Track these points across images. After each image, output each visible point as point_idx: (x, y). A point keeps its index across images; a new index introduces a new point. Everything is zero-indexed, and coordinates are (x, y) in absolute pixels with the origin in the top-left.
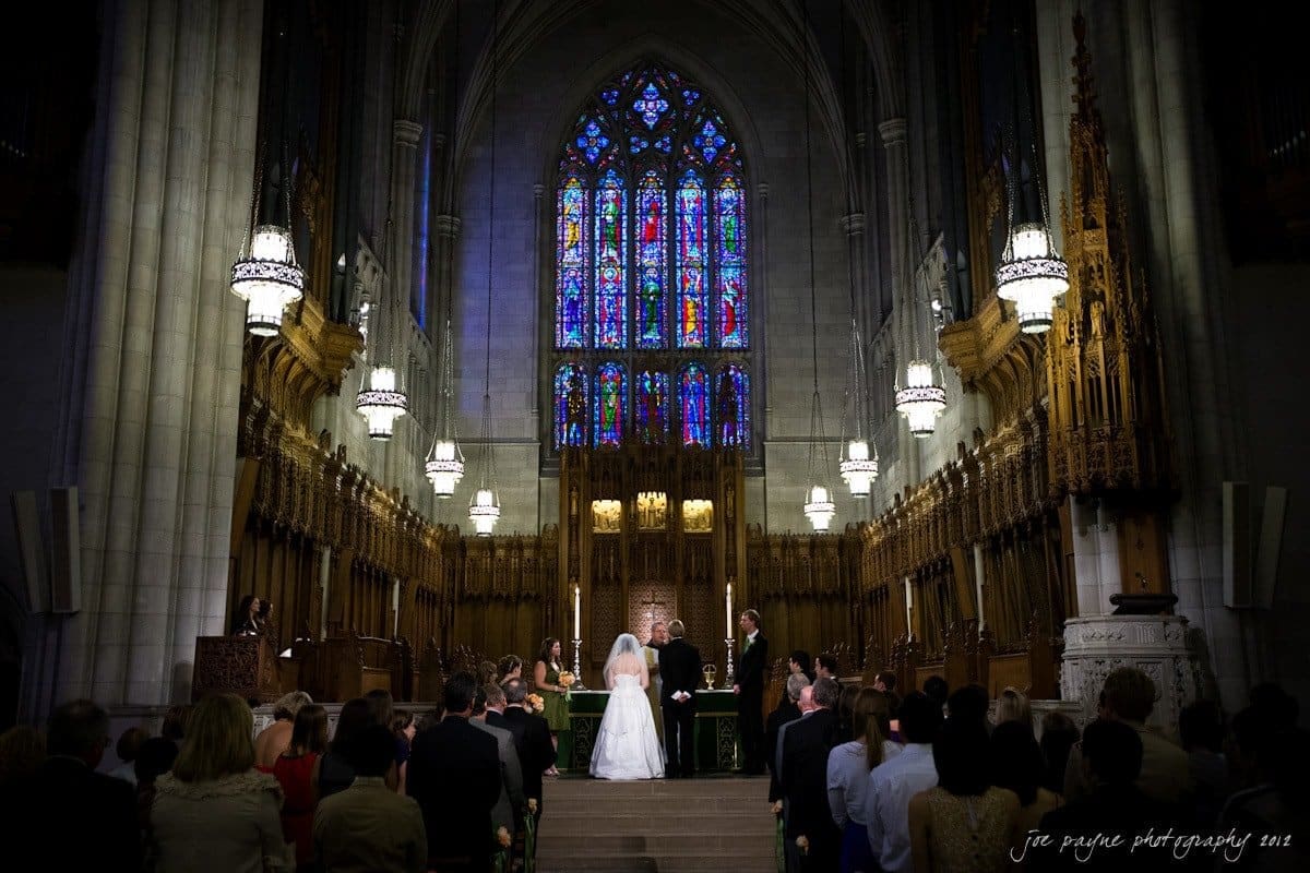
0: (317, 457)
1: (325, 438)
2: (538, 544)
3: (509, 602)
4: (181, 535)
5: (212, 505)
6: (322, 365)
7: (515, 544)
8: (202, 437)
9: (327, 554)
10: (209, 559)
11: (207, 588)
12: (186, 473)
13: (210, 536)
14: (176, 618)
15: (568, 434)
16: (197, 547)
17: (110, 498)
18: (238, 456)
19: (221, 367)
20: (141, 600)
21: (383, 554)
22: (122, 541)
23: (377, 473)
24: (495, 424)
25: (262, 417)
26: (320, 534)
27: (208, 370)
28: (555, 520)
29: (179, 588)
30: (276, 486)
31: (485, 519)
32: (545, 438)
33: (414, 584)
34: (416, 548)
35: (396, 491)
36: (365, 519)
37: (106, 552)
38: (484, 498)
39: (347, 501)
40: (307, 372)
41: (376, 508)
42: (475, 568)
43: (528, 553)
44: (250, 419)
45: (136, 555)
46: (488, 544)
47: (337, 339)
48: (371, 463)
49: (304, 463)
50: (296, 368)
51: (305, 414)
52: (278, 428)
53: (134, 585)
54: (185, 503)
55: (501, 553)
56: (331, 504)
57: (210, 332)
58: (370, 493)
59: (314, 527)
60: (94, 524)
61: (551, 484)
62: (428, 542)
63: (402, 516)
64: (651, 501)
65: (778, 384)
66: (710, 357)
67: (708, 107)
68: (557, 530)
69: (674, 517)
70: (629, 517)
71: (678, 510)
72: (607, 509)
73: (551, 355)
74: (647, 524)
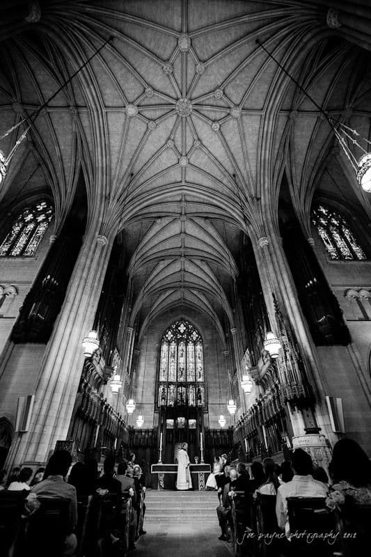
0: (99, 399)
1: (102, 395)
2: (153, 431)
3: (145, 448)
4: (59, 412)
5: (69, 404)
6: (103, 376)
7: (147, 431)
8: (70, 385)
9: (99, 427)
10: (65, 419)
11: (63, 428)
12: (64, 395)
13: (66, 413)
14: (53, 436)
15: (162, 403)
16: (63, 415)
17: (43, 400)
18: (78, 392)
19: (77, 369)
20: (45, 430)
21: (113, 430)
22: (43, 412)
23: (115, 408)
24: (144, 400)
25: (86, 385)
26: (97, 420)
27: (74, 368)
28: (157, 425)
29: (55, 427)
30: (87, 404)
31: (140, 423)
32: (156, 403)
33: (121, 440)
34: (122, 430)
35: (118, 414)
36: (110, 420)
37: (39, 415)
38: (140, 417)
39: (105, 412)
40: (99, 377)
41: (113, 417)
42: (137, 438)
43: (150, 434)
44: (83, 384)
45: (46, 416)
46: (140, 431)
47: (108, 370)
48: (113, 405)
49: (95, 400)
50: (97, 376)
51: (98, 387)
52: (90, 389)
53: (44, 426)
54: (62, 404)
55: (143, 434)
56: (101, 413)
57: (77, 359)
58: (112, 412)
59: (96, 418)
60: (37, 407)
61: (157, 415)
62: (125, 429)
63: (119, 421)
64: (181, 420)
65: (211, 390)
66: (195, 384)
67: (194, 329)
68: (158, 428)
69: (187, 424)
70: (176, 424)
71: (188, 423)
72: (170, 422)
73: (158, 383)
74: (180, 426)
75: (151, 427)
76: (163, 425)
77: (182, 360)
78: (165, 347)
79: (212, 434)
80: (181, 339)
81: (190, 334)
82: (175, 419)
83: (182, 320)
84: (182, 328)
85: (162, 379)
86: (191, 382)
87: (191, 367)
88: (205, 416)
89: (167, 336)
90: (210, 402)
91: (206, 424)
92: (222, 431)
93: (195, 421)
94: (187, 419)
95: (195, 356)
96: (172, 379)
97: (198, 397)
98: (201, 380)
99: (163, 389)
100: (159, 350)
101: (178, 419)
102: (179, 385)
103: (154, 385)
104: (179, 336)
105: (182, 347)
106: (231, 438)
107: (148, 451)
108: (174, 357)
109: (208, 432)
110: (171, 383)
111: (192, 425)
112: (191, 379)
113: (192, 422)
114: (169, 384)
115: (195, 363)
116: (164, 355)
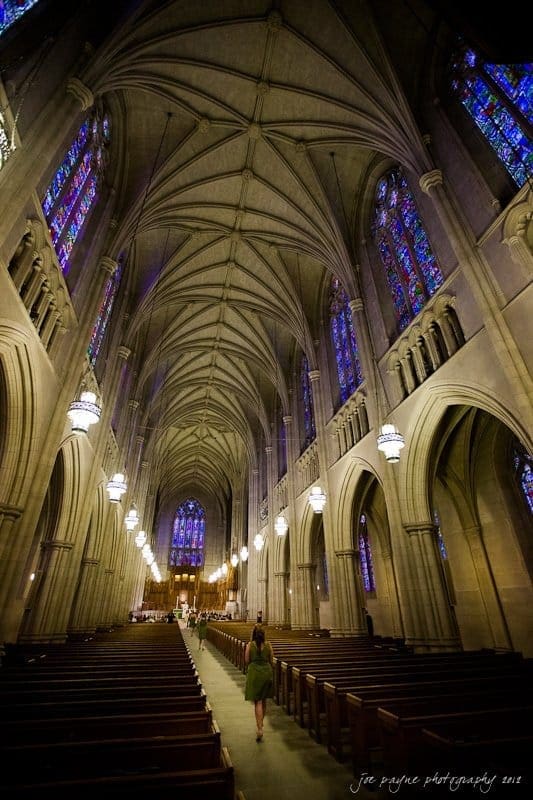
2: (166, 583)
7: (162, 584)
15: (172, 563)
28: (169, 578)
43: (164, 586)
55: (159, 585)
61: (169, 572)
64: (185, 576)
65: (207, 555)
66: (196, 550)
67: (200, 506)
69: (189, 578)
70: (181, 578)
72: (178, 577)
73: (171, 549)
74: (184, 580)
75: (165, 580)
76: (173, 579)
77: (189, 532)
78: (177, 521)
79: (204, 586)
80: (190, 515)
81: (197, 511)
82: (181, 575)
83: (192, 499)
84: (191, 506)
85: (174, 546)
86: (194, 549)
88: (201, 573)
89: (180, 512)
90: (206, 563)
91: (201, 579)
92: (211, 584)
93: (194, 576)
94: (189, 575)
98: (200, 547)
99: (174, 553)
100: (173, 522)
102: (185, 550)
103: (167, 551)
104: (188, 512)
107: (162, 595)
109: (202, 583)
111: (192, 579)
112: (194, 546)
113: (192, 577)
114: (178, 550)
115: (198, 535)
116: (176, 527)
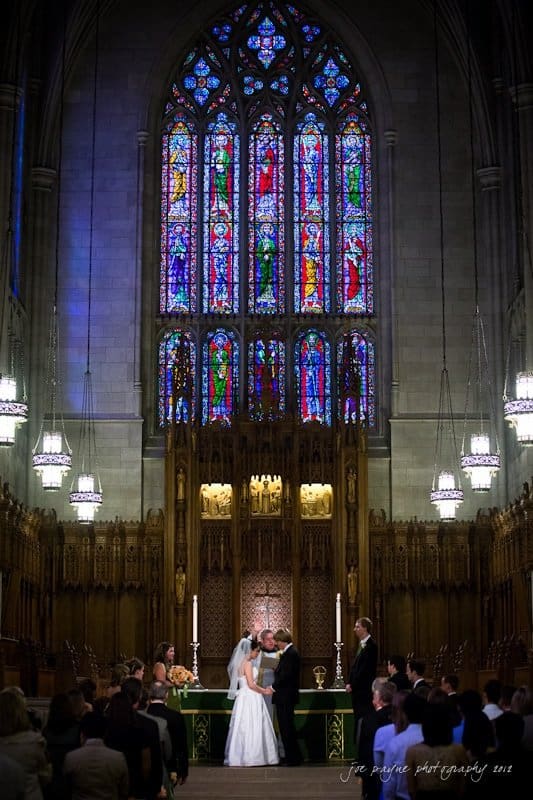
2: (141, 531)
3: (112, 593)
7: (117, 531)
15: (173, 409)
24: (97, 399)
28: (159, 504)
31: (86, 506)
32: (149, 413)
38: (86, 483)
42: (74, 556)
43: (131, 541)
46: (89, 531)
55: (101, 540)
61: (156, 465)
64: (266, 486)
65: (405, 355)
66: (330, 322)
67: (332, 43)
68: (162, 516)
69: (291, 500)
71: (295, 494)
72: (217, 493)
73: (155, 321)
74: (261, 510)
75: (133, 514)
76: (187, 506)
77: (266, 209)
78: (179, 145)
79: (401, 541)
80: (266, 100)
81: (308, 72)
82: (239, 482)
84: (267, 43)
85: (175, 301)
86: (312, 315)
87: (312, 243)
88: (377, 466)
89: (190, 84)
90: (400, 406)
91: (375, 499)
92: (445, 530)
93: (328, 488)
94: (293, 482)
95: (336, 191)
96: (221, 301)
97: (346, 386)
98: (356, 304)
99: (182, 350)
100: (153, 163)
101: (254, 481)
102: (253, 327)
103: (133, 332)
104: (253, 86)
105: (266, 139)
106: (483, 559)
108: (229, 193)
109: (386, 532)
110: (214, 321)
111: (317, 506)
113: (314, 492)
114: (206, 324)
115: (335, 224)
116: (176, 183)
